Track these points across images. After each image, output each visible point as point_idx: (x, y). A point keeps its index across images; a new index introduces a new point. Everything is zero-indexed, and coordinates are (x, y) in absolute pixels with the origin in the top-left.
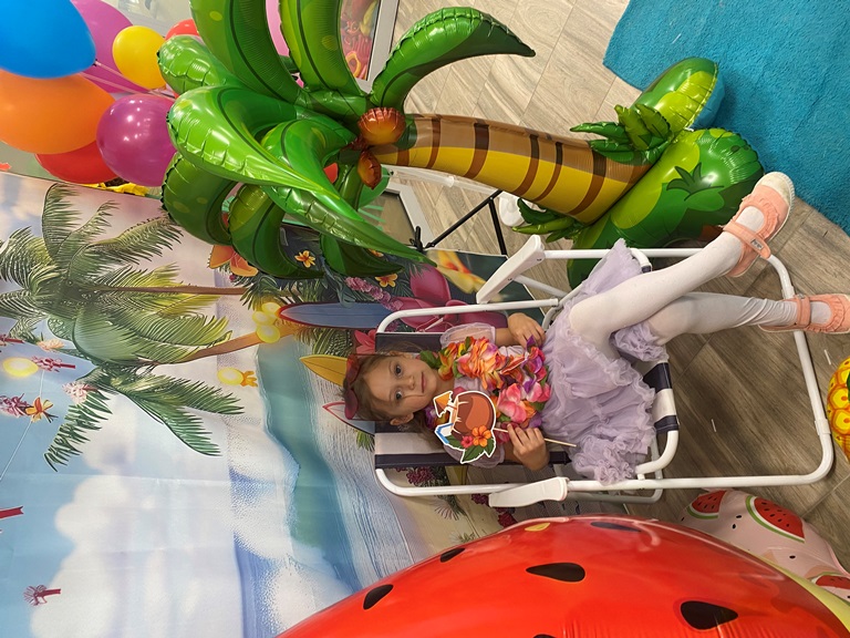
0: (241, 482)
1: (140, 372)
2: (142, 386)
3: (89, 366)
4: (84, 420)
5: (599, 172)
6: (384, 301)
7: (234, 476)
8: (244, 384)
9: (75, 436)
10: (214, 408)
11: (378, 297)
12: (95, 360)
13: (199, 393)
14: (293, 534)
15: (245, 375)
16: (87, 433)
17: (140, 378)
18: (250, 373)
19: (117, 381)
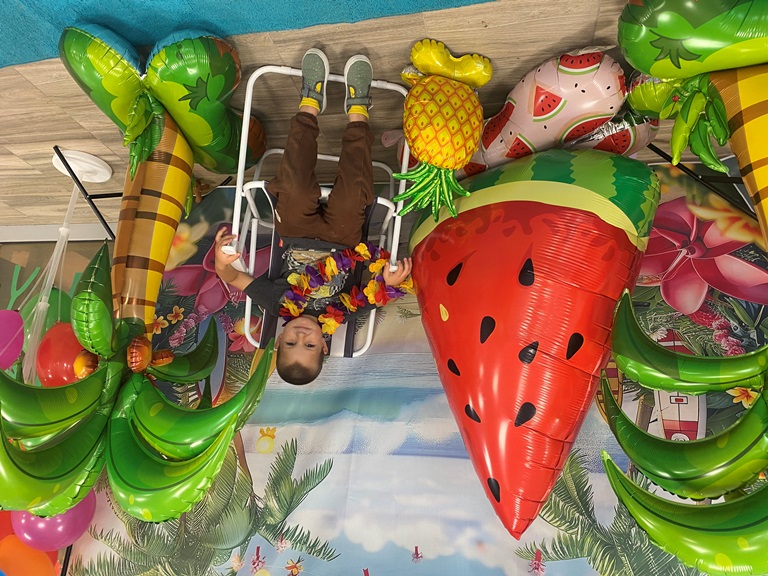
0: (353, 447)
1: (262, 506)
2: (273, 504)
3: (256, 539)
4: (302, 540)
5: (168, 159)
6: (197, 320)
7: (349, 451)
8: (273, 437)
9: (315, 545)
10: (292, 458)
11: (192, 323)
12: (250, 534)
13: (280, 467)
14: (391, 420)
15: (264, 435)
16: (312, 539)
17: (266, 506)
18: (261, 431)
19: (270, 521)
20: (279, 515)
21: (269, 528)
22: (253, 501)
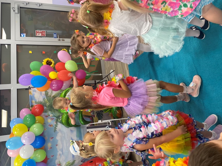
1: (60, 117)
3: (55, 118)
4: (56, 126)
7: (71, 130)
9: (56, 128)
12: (56, 117)
16: (57, 127)
19: (58, 120)
20: (59, 121)
21: (57, 120)
22: (61, 116)
